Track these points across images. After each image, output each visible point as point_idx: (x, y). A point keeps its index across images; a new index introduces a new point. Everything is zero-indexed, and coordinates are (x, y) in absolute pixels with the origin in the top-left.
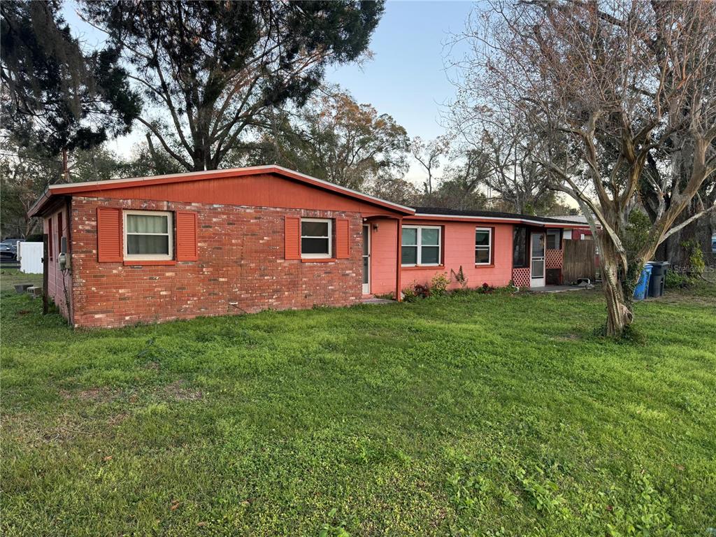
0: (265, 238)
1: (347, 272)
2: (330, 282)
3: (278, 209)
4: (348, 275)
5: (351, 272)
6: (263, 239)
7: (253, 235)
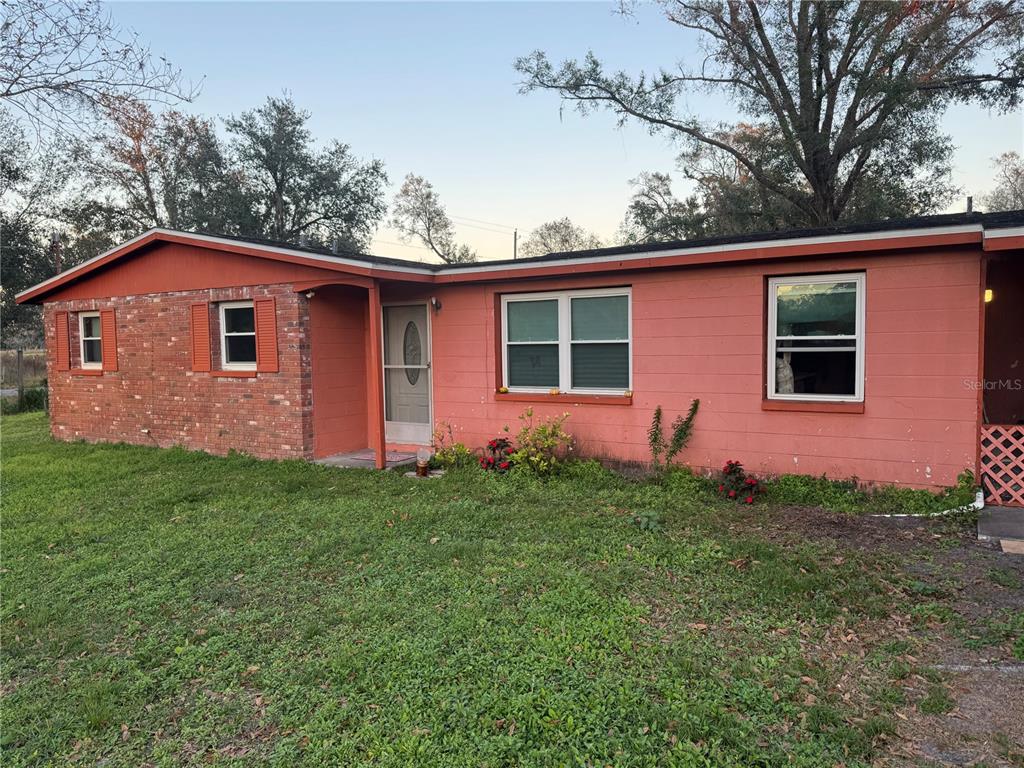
0: (173, 339)
1: (277, 397)
2: (252, 414)
3: (184, 294)
4: (277, 402)
5: (282, 397)
6: (171, 341)
7: (161, 335)
